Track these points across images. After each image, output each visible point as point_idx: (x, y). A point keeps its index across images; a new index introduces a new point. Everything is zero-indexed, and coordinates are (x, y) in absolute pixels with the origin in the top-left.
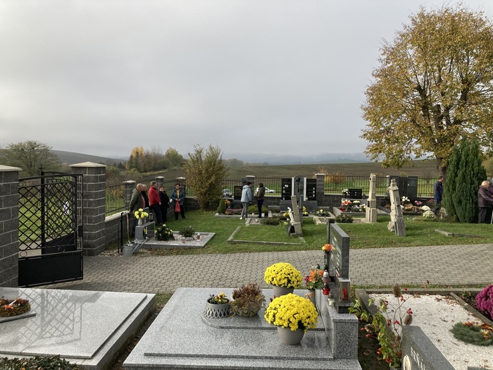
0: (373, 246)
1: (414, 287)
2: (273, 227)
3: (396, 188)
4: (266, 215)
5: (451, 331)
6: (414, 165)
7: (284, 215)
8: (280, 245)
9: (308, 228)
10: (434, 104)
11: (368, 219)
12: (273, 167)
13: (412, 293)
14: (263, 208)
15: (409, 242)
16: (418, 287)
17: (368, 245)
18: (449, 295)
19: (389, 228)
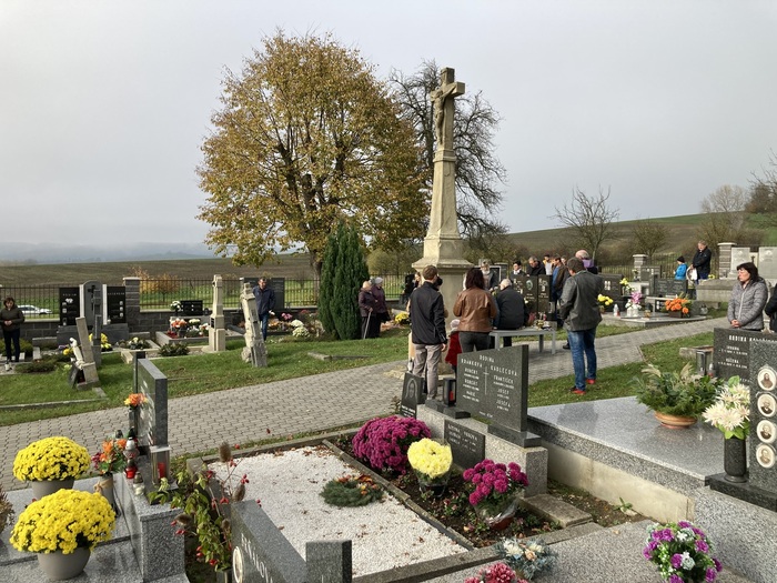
0: (219, 388)
1: (276, 441)
2: (43, 375)
3: (251, 296)
4: (29, 354)
5: (321, 494)
6: (280, 262)
7: (65, 352)
8: (55, 406)
9: (111, 370)
10: (303, 173)
11: (212, 347)
12: (47, 267)
13: (271, 451)
14: (23, 344)
15: (271, 375)
16: (281, 440)
17: (211, 388)
18: (321, 444)
19: (244, 358)
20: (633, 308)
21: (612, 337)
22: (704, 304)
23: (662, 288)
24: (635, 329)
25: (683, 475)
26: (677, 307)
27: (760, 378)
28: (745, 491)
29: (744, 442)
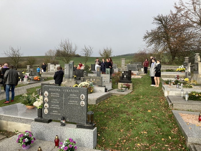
20: (25, 79)
21: (19, 87)
22: (43, 78)
23: (33, 74)
24: (26, 85)
25: (31, 120)
26: (37, 79)
27: (45, 94)
28: (42, 120)
29: (42, 109)
